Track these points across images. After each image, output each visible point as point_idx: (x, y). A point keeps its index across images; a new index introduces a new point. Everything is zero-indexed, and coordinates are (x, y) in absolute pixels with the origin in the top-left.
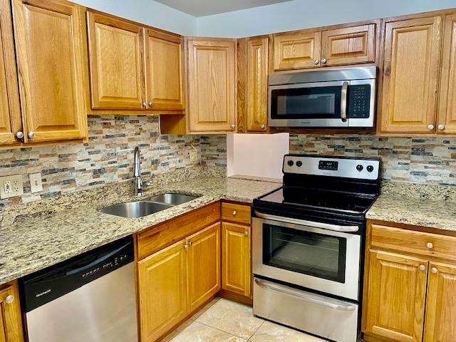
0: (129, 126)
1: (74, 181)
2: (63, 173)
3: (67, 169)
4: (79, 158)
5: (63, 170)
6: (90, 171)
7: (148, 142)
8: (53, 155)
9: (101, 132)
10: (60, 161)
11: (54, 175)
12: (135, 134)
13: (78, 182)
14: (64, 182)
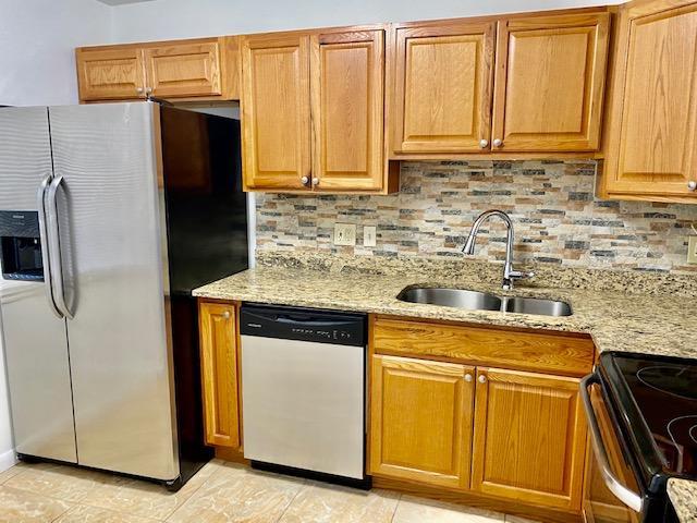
0: (521, 179)
1: (416, 244)
2: (403, 232)
3: (408, 229)
4: (427, 216)
5: (404, 228)
6: (441, 237)
7: (563, 208)
8: (392, 209)
9: (466, 186)
10: (400, 217)
11: (392, 232)
12: (533, 193)
13: (420, 247)
14: (404, 243)
